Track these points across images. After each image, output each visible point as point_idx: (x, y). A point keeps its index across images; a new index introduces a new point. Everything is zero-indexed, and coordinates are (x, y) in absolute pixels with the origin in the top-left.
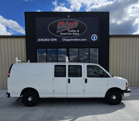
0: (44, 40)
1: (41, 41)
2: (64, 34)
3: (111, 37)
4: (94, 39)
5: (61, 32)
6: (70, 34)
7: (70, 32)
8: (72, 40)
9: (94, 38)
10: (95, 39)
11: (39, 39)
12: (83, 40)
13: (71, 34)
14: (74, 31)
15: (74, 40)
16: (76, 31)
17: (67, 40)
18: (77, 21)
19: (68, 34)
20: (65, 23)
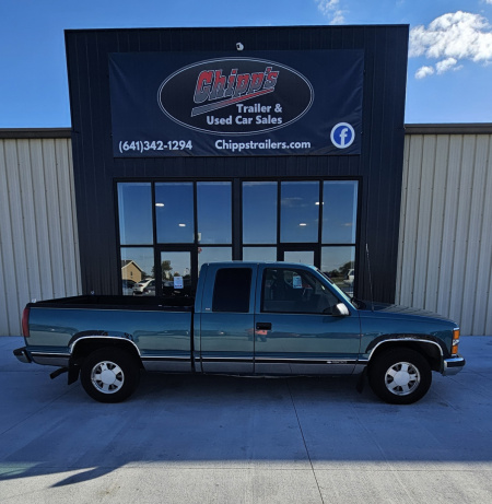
0: (145, 146)
1: (131, 150)
2: (222, 121)
3: (410, 134)
5: (210, 114)
6: (246, 121)
7: (247, 115)
8: (252, 145)
10: (346, 142)
11: (125, 144)
12: (298, 145)
13: (250, 119)
15: (262, 146)
16: (269, 108)
17: (234, 146)
18: (275, 68)
19: (237, 122)
20: (226, 73)
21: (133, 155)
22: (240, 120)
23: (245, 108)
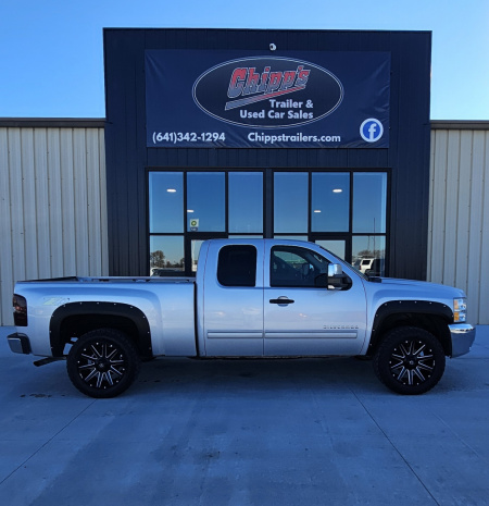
0: (178, 137)
1: (164, 140)
2: (255, 115)
3: (435, 129)
4: (372, 135)
5: (243, 108)
6: (277, 115)
8: (284, 138)
9: (372, 131)
10: (375, 137)
11: (159, 135)
12: (329, 139)
13: (283, 114)
14: (295, 105)
15: (294, 139)
16: (300, 103)
17: (267, 139)
18: (306, 67)
19: (270, 116)
20: (260, 71)
21: (166, 146)
22: (272, 114)
23: (277, 104)
